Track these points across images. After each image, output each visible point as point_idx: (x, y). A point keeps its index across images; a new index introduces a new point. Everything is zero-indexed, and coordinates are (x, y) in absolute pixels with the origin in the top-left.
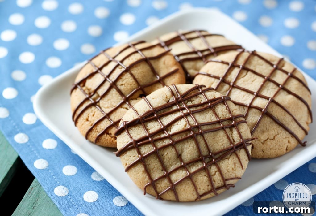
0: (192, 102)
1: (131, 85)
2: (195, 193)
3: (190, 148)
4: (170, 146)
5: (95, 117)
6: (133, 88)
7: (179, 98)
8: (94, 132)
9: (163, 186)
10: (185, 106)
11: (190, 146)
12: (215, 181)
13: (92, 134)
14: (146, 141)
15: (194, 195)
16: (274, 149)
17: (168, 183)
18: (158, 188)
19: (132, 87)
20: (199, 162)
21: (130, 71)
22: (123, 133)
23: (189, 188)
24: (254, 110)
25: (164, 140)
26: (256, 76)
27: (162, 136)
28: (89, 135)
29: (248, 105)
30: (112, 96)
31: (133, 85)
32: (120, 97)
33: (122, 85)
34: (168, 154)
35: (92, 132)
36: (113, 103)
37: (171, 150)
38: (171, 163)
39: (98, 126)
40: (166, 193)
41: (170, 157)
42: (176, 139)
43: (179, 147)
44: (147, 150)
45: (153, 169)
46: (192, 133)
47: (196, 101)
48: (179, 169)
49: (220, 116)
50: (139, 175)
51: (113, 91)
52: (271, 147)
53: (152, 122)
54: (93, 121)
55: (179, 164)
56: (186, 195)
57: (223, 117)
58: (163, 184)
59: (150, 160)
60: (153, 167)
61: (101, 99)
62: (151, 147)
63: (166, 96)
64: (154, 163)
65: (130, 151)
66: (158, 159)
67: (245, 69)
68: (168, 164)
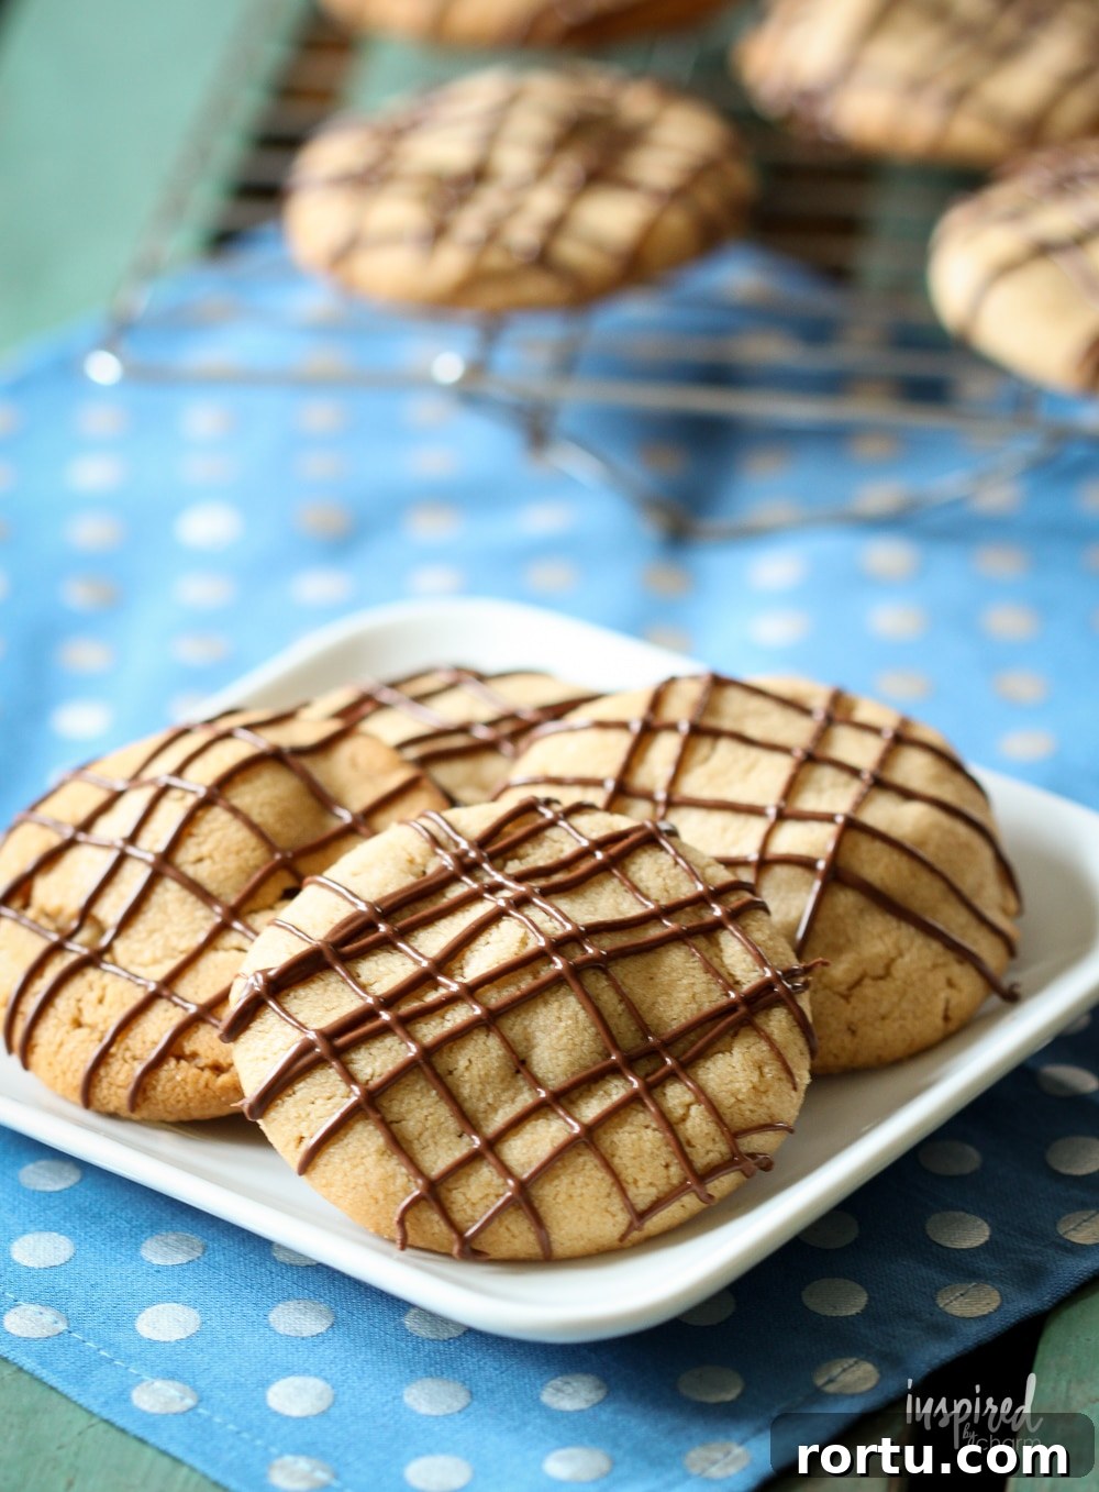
0: (523, 861)
1: (238, 853)
2: (616, 1203)
3: (563, 1024)
4: (476, 1031)
5: (111, 1007)
6: (252, 863)
7: (465, 853)
8: (121, 1062)
9: (480, 1194)
10: (499, 878)
11: (560, 1019)
12: (694, 1142)
13: (113, 1073)
14: (369, 1026)
15: (614, 1216)
16: (896, 1014)
17: (498, 1181)
18: (455, 1208)
19: (247, 860)
20: (607, 1078)
21: (227, 800)
22: (259, 1020)
23: (592, 1187)
24: (780, 872)
25: (446, 1012)
26: (754, 753)
27: (432, 997)
28: (96, 1081)
29: (754, 856)
30: (165, 912)
31: (247, 854)
32: (201, 911)
33: (200, 860)
34: (474, 1065)
35: (108, 1064)
36: (174, 941)
37: (484, 1043)
38: (490, 1101)
39: (132, 1034)
40: (496, 1224)
41: (482, 1073)
42: (496, 997)
43: (515, 1027)
44: (378, 1061)
45: (420, 1134)
46: (559, 964)
47: (539, 856)
48: (534, 1116)
49: (654, 894)
50: (367, 1171)
51: (167, 890)
52: (883, 1009)
53: (373, 955)
54: (105, 1021)
55: (526, 1099)
56: (580, 1219)
57: (669, 898)
58: (473, 1188)
59: (402, 1102)
60: (419, 1127)
61: (117, 935)
62: (396, 1046)
63: (408, 857)
64: (421, 1110)
65: (308, 1080)
66: (434, 1093)
67: (701, 732)
68: (482, 1105)
